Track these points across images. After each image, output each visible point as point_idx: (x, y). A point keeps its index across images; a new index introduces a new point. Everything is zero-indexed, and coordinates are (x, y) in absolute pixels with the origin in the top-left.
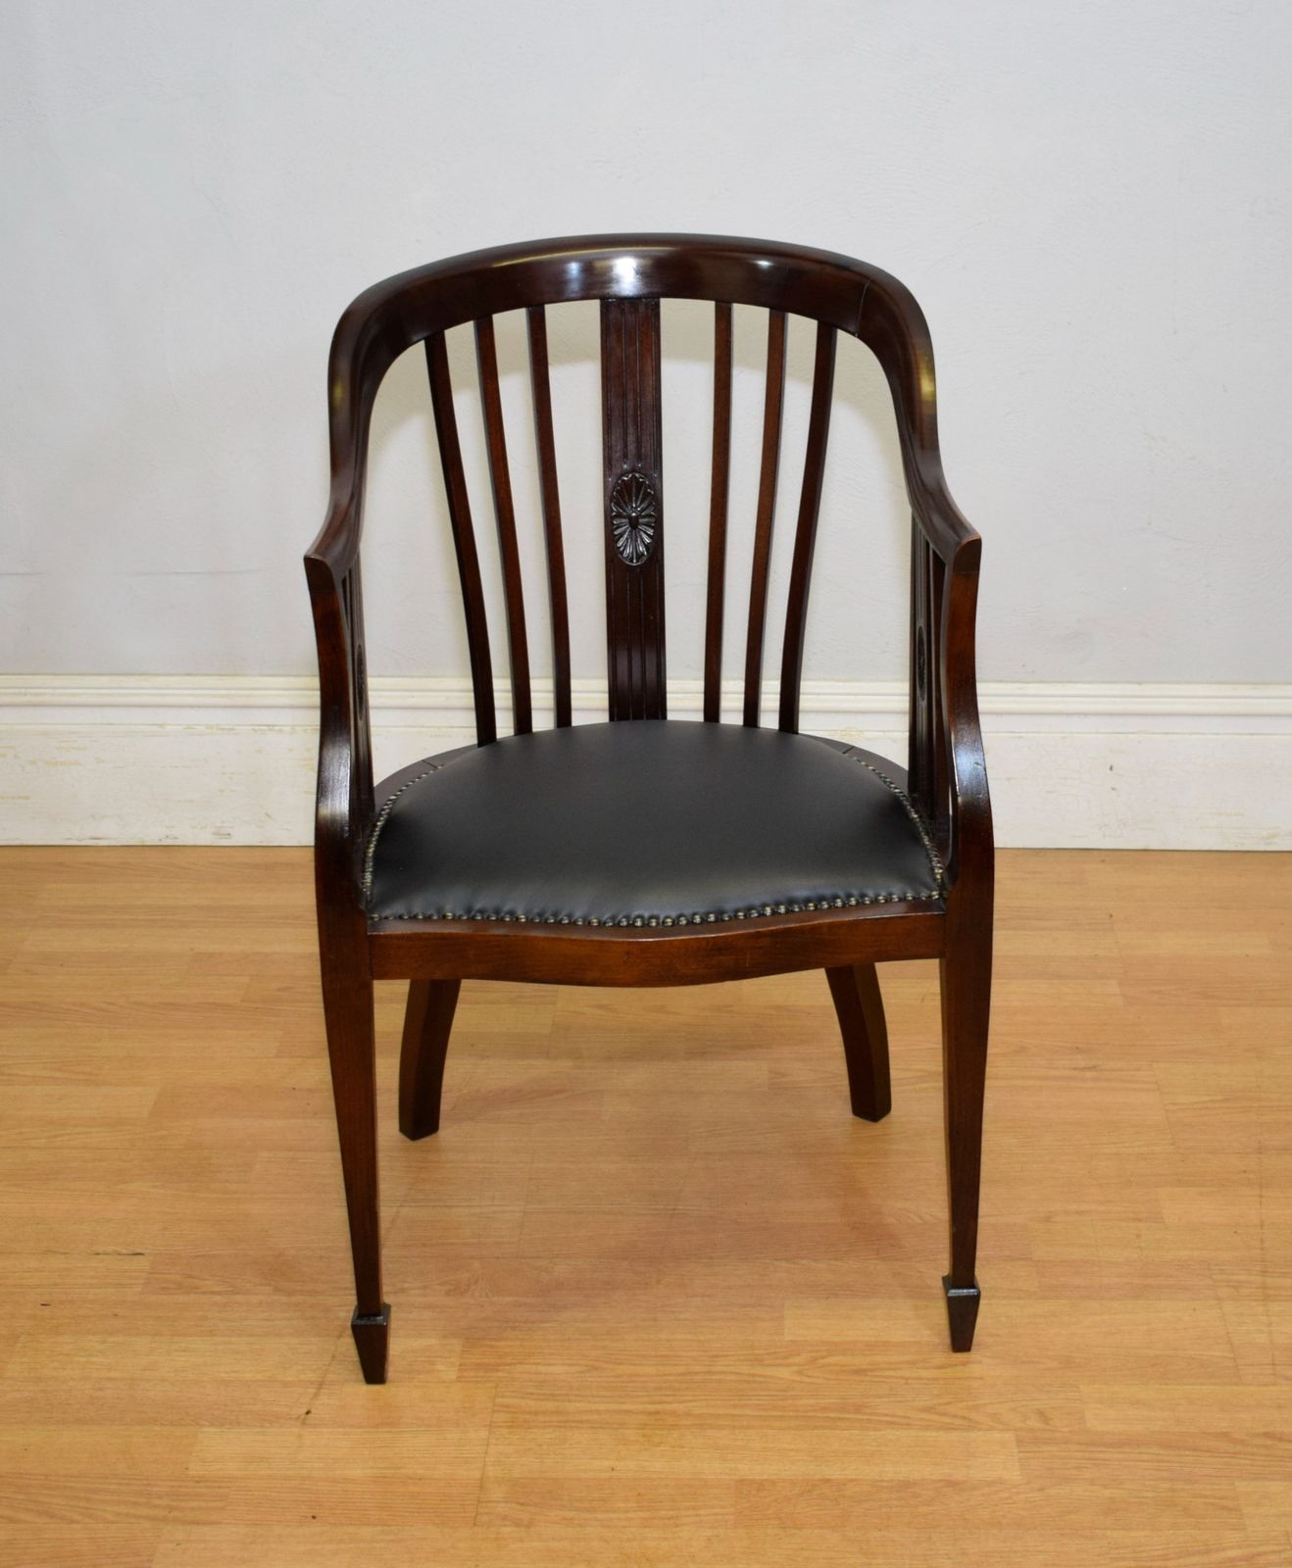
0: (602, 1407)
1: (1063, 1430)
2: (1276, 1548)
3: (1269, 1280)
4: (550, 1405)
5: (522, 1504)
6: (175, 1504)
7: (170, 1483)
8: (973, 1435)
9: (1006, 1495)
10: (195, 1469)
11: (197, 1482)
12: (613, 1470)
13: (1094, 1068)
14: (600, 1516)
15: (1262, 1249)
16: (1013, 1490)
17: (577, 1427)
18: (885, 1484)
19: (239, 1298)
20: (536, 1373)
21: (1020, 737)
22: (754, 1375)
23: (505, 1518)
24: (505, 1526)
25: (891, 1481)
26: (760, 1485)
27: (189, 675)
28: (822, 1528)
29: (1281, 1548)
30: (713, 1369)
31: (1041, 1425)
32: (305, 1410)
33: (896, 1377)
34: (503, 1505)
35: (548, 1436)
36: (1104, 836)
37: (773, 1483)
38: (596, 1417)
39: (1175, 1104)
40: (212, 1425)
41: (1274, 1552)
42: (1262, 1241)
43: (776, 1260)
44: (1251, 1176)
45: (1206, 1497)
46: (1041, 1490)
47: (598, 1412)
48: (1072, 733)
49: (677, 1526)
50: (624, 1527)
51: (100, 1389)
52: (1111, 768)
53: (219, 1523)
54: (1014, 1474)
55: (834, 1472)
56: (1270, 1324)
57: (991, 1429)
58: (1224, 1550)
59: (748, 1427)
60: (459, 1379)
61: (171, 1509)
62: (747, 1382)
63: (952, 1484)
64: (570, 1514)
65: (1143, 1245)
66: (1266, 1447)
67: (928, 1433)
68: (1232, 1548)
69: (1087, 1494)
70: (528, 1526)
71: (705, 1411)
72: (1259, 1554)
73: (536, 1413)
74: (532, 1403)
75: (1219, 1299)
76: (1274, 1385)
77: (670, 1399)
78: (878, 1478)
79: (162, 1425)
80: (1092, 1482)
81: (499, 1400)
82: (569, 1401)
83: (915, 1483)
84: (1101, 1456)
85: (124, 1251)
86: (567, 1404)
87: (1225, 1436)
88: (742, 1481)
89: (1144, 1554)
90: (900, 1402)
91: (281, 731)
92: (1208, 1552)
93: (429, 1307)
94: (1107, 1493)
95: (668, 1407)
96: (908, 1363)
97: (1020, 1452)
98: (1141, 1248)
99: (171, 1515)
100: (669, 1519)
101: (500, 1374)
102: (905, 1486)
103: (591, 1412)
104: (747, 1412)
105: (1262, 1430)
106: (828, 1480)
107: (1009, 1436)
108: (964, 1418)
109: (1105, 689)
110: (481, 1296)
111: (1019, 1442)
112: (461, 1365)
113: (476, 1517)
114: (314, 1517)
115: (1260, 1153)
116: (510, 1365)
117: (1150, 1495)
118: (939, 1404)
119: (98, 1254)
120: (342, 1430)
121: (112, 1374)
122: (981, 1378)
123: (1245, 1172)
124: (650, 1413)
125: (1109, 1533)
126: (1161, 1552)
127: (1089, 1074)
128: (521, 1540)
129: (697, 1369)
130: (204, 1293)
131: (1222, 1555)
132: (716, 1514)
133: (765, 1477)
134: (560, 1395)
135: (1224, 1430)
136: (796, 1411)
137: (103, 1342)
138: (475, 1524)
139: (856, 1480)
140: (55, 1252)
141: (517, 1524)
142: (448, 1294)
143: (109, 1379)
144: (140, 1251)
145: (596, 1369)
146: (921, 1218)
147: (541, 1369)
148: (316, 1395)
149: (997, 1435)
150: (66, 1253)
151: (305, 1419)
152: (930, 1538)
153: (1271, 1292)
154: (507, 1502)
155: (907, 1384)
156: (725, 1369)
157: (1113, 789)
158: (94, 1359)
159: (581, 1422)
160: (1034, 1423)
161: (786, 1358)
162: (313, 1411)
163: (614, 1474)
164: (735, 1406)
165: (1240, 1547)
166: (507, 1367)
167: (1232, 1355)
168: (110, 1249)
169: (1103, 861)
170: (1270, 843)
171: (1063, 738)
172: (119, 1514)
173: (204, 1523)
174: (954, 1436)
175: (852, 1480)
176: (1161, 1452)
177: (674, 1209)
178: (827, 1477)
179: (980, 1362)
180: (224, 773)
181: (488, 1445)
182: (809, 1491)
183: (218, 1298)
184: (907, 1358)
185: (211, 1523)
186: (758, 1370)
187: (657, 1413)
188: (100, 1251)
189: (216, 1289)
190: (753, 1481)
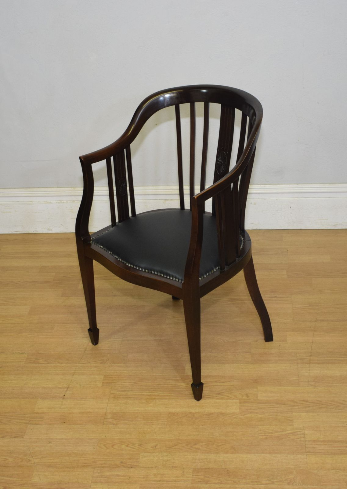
0: (137, 394)
1: (252, 399)
2: (300, 430)
3: (312, 358)
4: (124, 393)
5: (115, 419)
6: (31, 419)
7: (30, 414)
8: (229, 401)
9: (235, 416)
10: (36, 410)
11: (37, 414)
12: (138, 410)
13: (275, 297)
14: (134, 422)
15: (311, 349)
16: (237, 415)
17: (130, 399)
18: (205, 414)
19: (49, 365)
20: (121, 385)
21: (265, 200)
22: (176, 385)
23: (110, 423)
24: (111, 425)
25: (207, 413)
26: (174, 414)
27: (38, 188)
28: (188, 425)
29: (302, 430)
30: (166, 383)
31: (246, 398)
32: (64, 395)
33: (212, 385)
34: (110, 419)
35: (123, 401)
36: (289, 226)
37: (177, 414)
38: (135, 396)
39: (296, 307)
40: (41, 399)
41: (299, 431)
42: (312, 347)
43: (185, 353)
44: (312, 328)
45: (285, 417)
46: (243, 415)
47: (136, 395)
48: (279, 198)
49: (152, 425)
50: (139, 425)
51: (14, 390)
52: (290, 208)
53: (42, 424)
54: (238, 411)
55: (193, 411)
56: (310, 370)
57: (233, 399)
58: (287, 431)
59: (173, 399)
60: (102, 386)
61: (30, 421)
62: (174, 387)
63: (222, 414)
64: (126, 422)
65: (280, 348)
66: (302, 404)
67: (217, 400)
68: (289, 430)
69: (255, 416)
70: (116, 425)
71: (162, 394)
72: (296, 432)
73: (120, 395)
74: (119, 393)
75: (298, 363)
76: (308, 387)
77: (154, 391)
78: (203, 412)
79: (29, 399)
80: (257, 413)
81: (111, 392)
82: (129, 392)
83: (212, 414)
84: (261, 406)
85: (20, 352)
86: (128, 393)
87: (293, 401)
88: (169, 413)
89: (267, 432)
90: (211, 392)
91: (64, 202)
92: (283, 431)
93: (96, 367)
94: (260, 416)
95: (153, 393)
96: (215, 381)
97: (240, 405)
98: (280, 349)
99: (30, 422)
100: (151, 423)
101: (112, 385)
102: (210, 414)
103: (134, 395)
104: (173, 395)
105: (302, 399)
106: (191, 413)
107: (238, 401)
108: (227, 396)
109: (288, 186)
110: (109, 364)
111: (240, 403)
112: (103, 382)
113: (104, 422)
114: (64, 423)
115: (316, 322)
116: (115, 382)
117: (271, 416)
118: (221, 393)
119: (14, 353)
120: (72, 400)
121: (17, 386)
122: (233, 385)
123: (311, 327)
124: (149, 395)
125: (259, 426)
126: (271, 431)
127: (274, 299)
128: (114, 428)
129: (162, 383)
130: (40, 364)
131: (287, 432)
132: (162, 422)
133: (175, 412)
134: (127, 390)
135: (293, 399)
136: (185, 394)
137: (15, 377)
138: (103, 424)
139: (198, 413)
140: (3, 353)
141: (114, 424)
142: (101, 363)
143: (16, 387)
144: (24, 352)
145: (136, 383)
146: (224, 341)
147: (123, 383)
148: (67, 391)
149: (234, 401)
150: (6, 353)
151: (63, 397)
152: (214, 428)
153: (311, 361)
154: (111, 419)
155: (214, 387)
156: (169, 383)
157: (291, 213)
158: (12, 382)
159: (131, 397)
160: (245, 397)
161: (184, 380)
162: (65, 395)
163: (138, 411)
164: (170, 393)
165: (291, 430)
166: (114, 383)
167: (298, 379)
168: (17, 352)
169: (288, 233)
170: (335, 227)
171: (277, 199)
172: (17, 422)
173: (38, 424)
174: (224, 401)
175: (197, 413)
176: (276, 405)
177: (160, 339)
178: (191, 412)
179: (233, 381)
180: (49, 214)
181: (108, 404)
182: (186, 416)
183: (43, 365)
184: (215, 380)
185: (40, 424)
186: (177, 384)
187: (151, 395)
188: (15, 352)
189: (43, 362)
190: (172, 413)
